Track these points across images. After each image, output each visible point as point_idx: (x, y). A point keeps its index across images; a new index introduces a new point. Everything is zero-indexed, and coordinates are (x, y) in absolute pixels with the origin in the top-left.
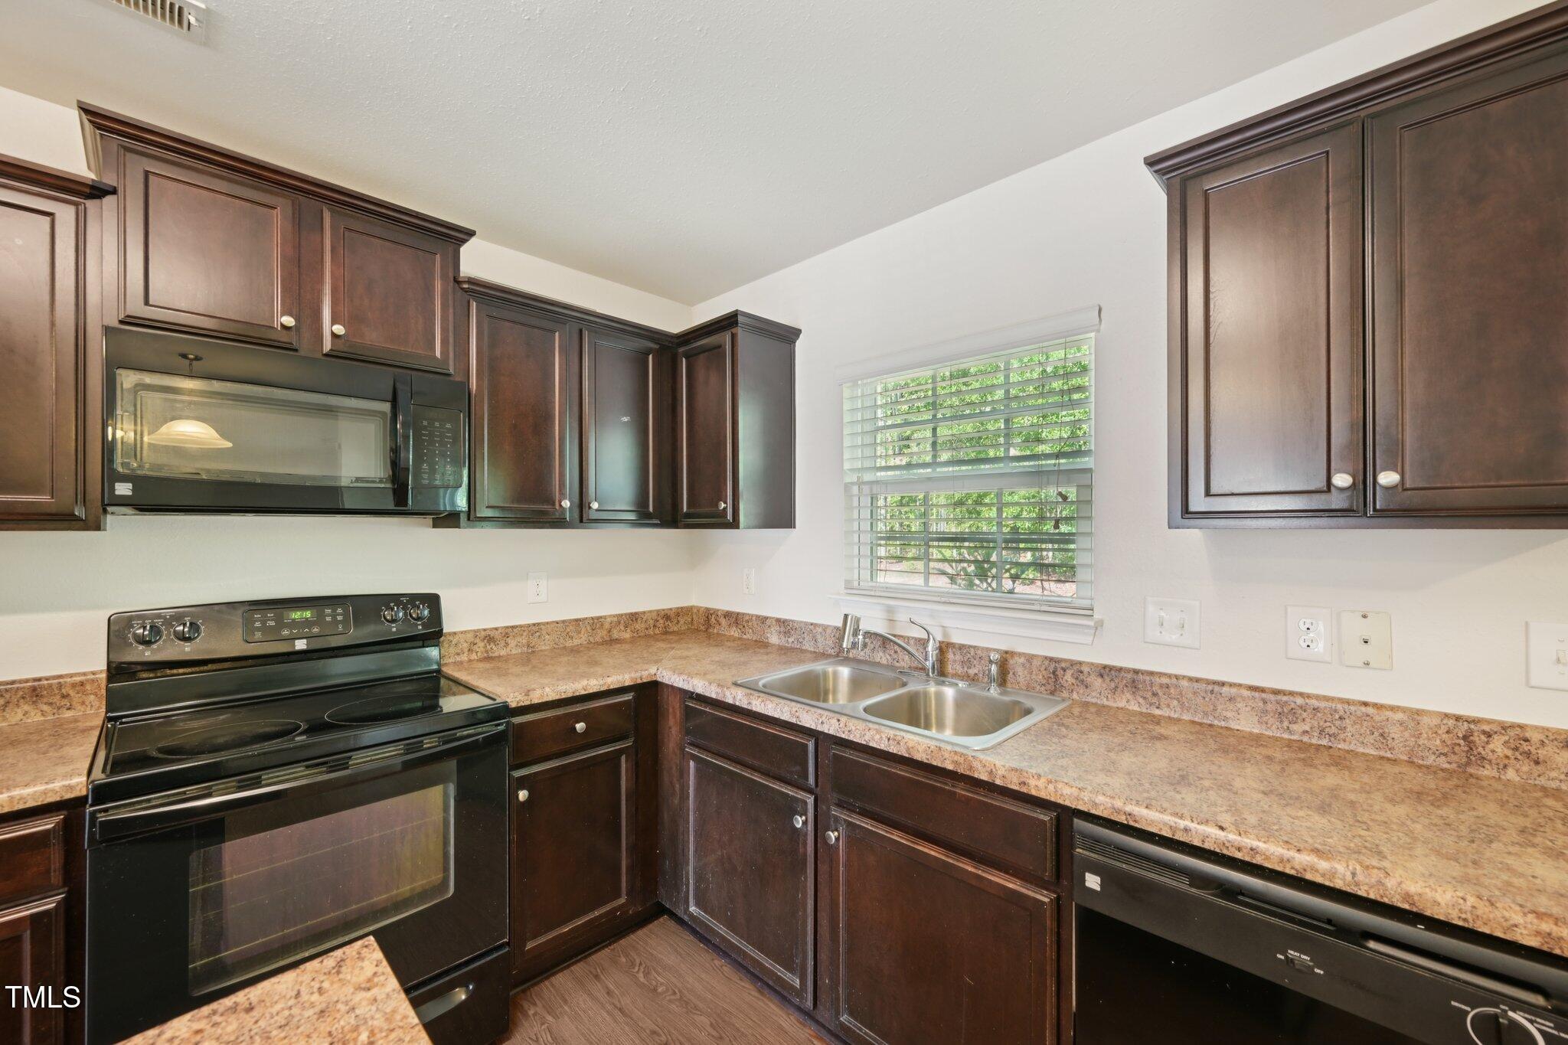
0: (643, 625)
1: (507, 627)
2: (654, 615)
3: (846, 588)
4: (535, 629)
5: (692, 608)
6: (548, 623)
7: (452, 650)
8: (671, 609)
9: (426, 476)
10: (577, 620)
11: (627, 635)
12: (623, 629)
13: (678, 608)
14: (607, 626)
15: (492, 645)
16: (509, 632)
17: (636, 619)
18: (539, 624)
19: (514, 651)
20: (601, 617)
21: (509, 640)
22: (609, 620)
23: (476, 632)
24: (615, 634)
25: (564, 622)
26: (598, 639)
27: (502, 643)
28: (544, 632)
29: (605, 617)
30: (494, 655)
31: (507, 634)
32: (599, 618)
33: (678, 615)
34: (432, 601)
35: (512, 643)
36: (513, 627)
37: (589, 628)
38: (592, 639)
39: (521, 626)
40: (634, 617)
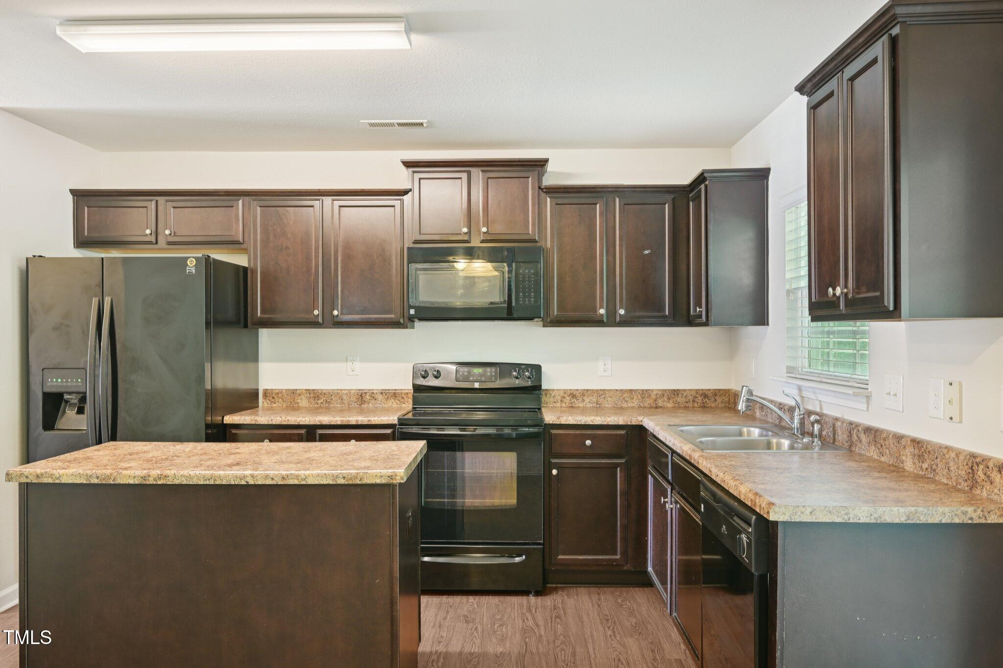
0: (684, 399)
1: (584, 390)
2: (694, 393)
3: (788, 373)
4: (601, 393)
5: (729, 390)
6: (610, 390)
7: (552, 400)
8: (709, 390)
9: (521, 299)
10: (631, 390)
11: (670, 405)
12: (666, 400)
13: (716, 390)
14: (653, 397)
15: (574, 399)
16: (585, 393)
17: (678, 394)
18: (604, 390)
19: (588, 406)
20: (649, 390)
21: (585, 398)
22: (655, 392)
23: (565, 391)
24: (660, 403)
25: (621, 390)
26: (646, 405)
27: (581, 400)
28: (607, 396)
29: (652, 390)
30: (575, 406)
31: (583, 393)
32: (647, 390)
33: (715, 395)
34: (537, 369)
35: (587, 400)
36: (587, 390)
37: (639, 396)
38: (642, 405)
39: (593, 390)
40: (676, 392)
